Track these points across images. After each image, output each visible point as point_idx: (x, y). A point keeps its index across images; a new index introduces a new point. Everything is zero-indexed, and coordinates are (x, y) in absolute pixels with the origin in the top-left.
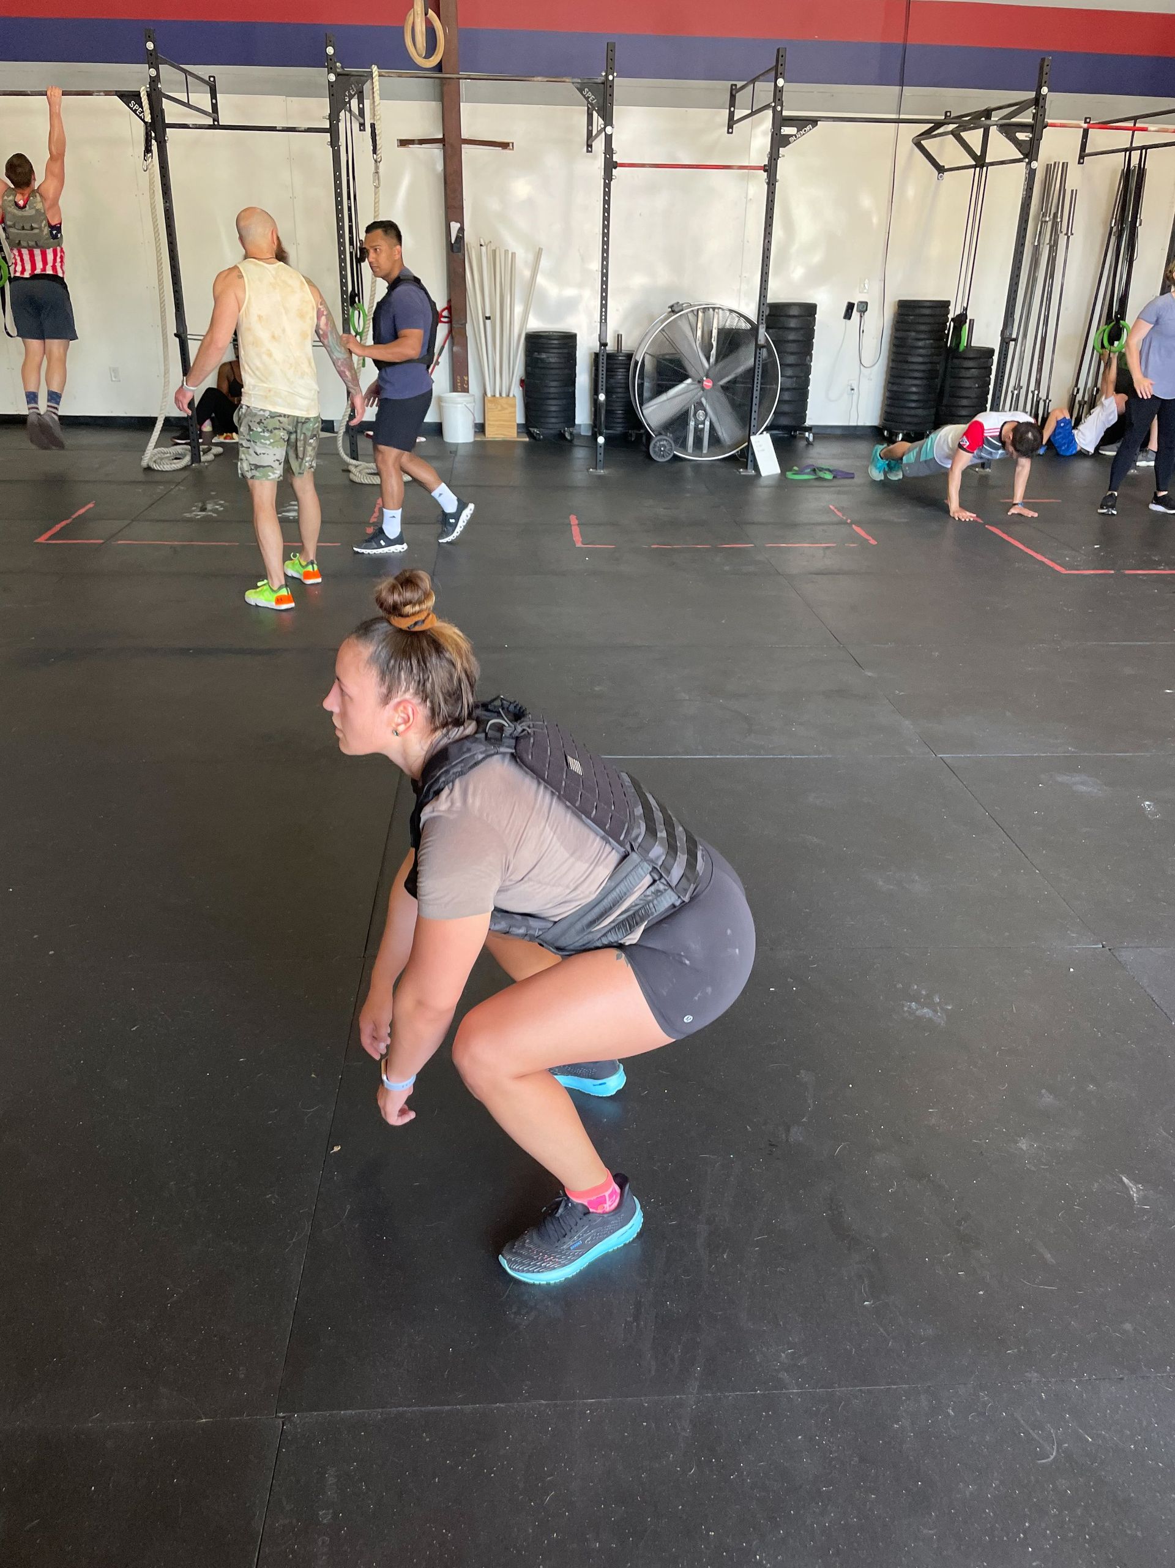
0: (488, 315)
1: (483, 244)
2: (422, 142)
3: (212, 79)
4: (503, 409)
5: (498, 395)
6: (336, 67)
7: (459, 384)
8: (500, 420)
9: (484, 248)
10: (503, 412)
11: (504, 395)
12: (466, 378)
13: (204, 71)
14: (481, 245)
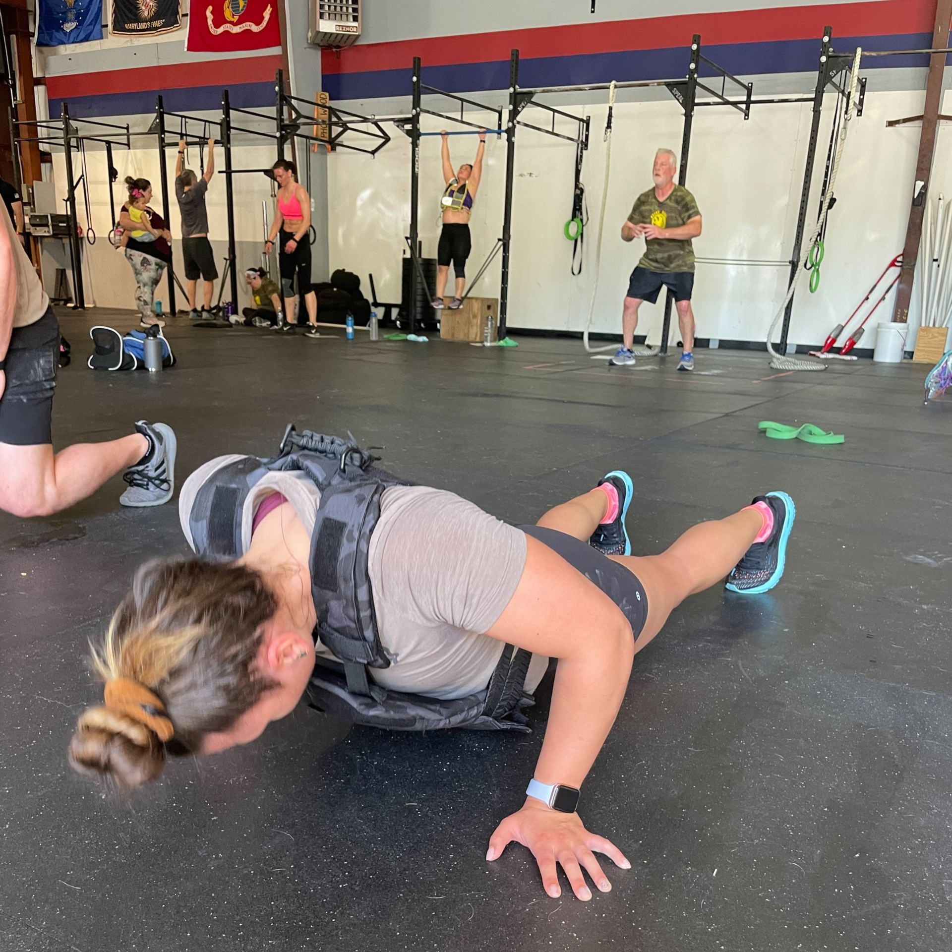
0: (935, 258)
1: (941, 197)
2: (906, 120)
3: (750, 85)
4: (934, 337)
5: (931, 325)
6: (828, 51)
7: (899, 316)
8: (929, 347)
9: (941, 202)
10: (933, 340)
11: (937, 325)
12: (906, 311)
13: (745, 79)
14: (940, 199)
